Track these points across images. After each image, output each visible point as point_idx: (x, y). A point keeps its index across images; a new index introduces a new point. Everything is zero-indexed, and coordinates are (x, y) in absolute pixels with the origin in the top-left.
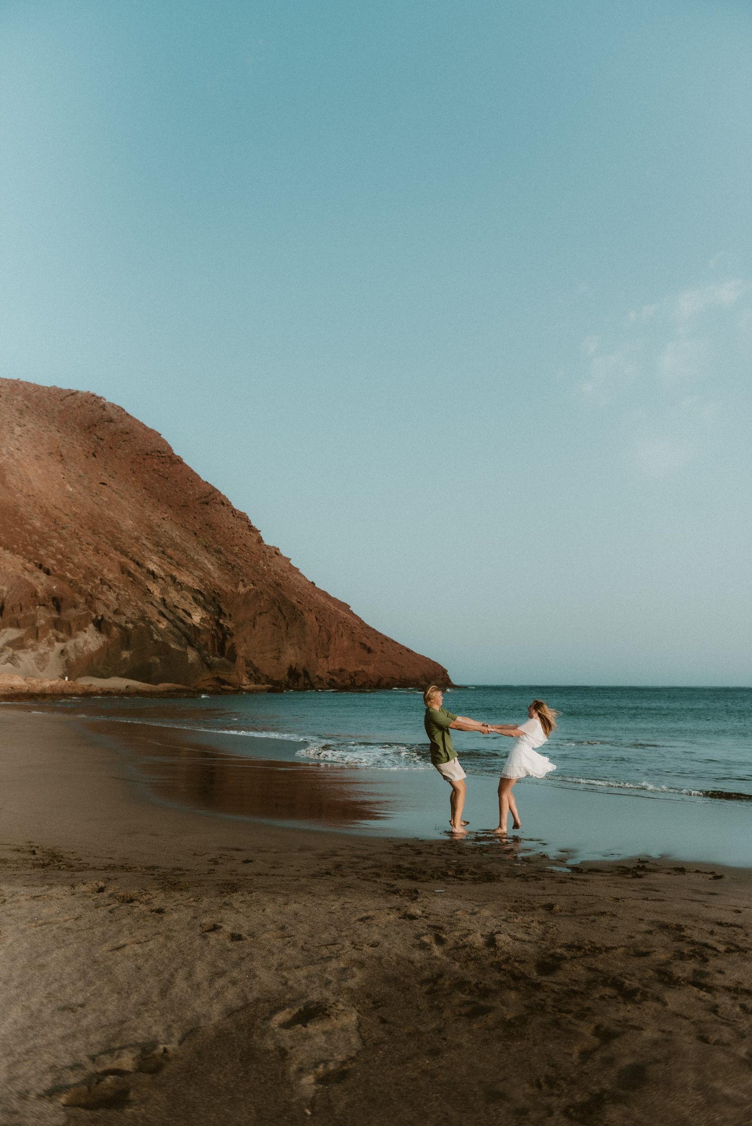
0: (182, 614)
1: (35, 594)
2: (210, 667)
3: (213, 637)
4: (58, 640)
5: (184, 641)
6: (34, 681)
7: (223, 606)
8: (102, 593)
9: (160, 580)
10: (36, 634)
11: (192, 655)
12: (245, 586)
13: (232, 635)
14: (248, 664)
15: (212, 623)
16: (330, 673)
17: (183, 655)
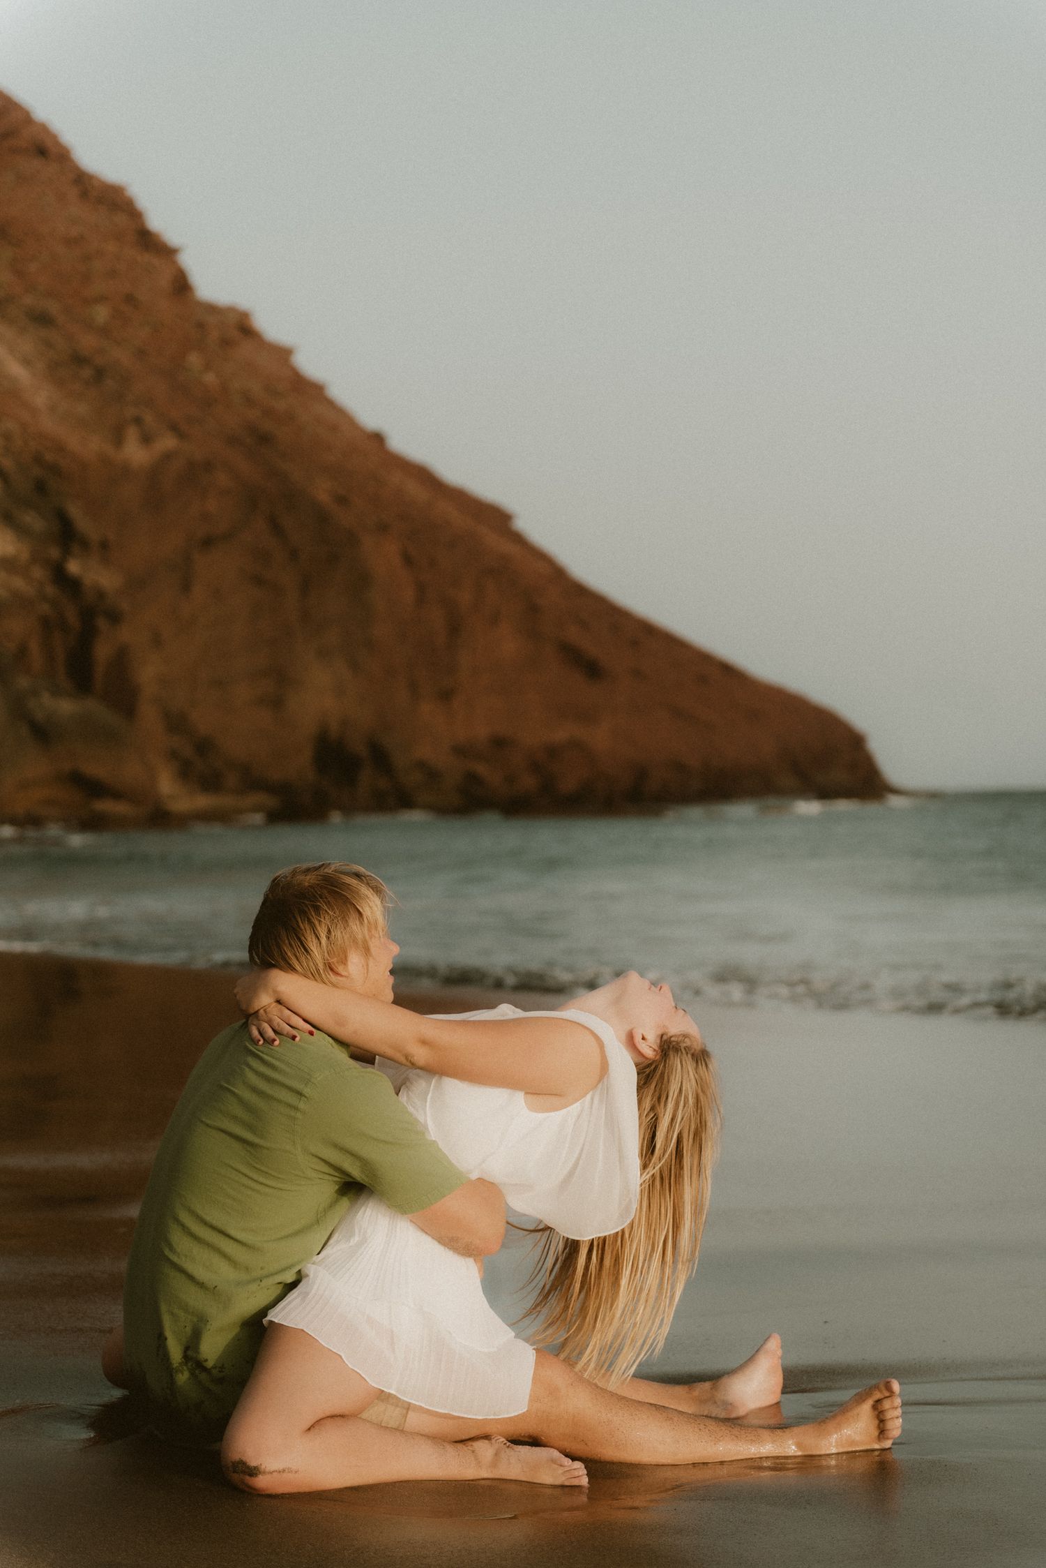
2: (42, 733)
3: (45, 623)
7: (75, 512)
12: (146, 439)
13: (115, 617)
14: (176, 723)
15: (38, 573)
16: (461, 751)
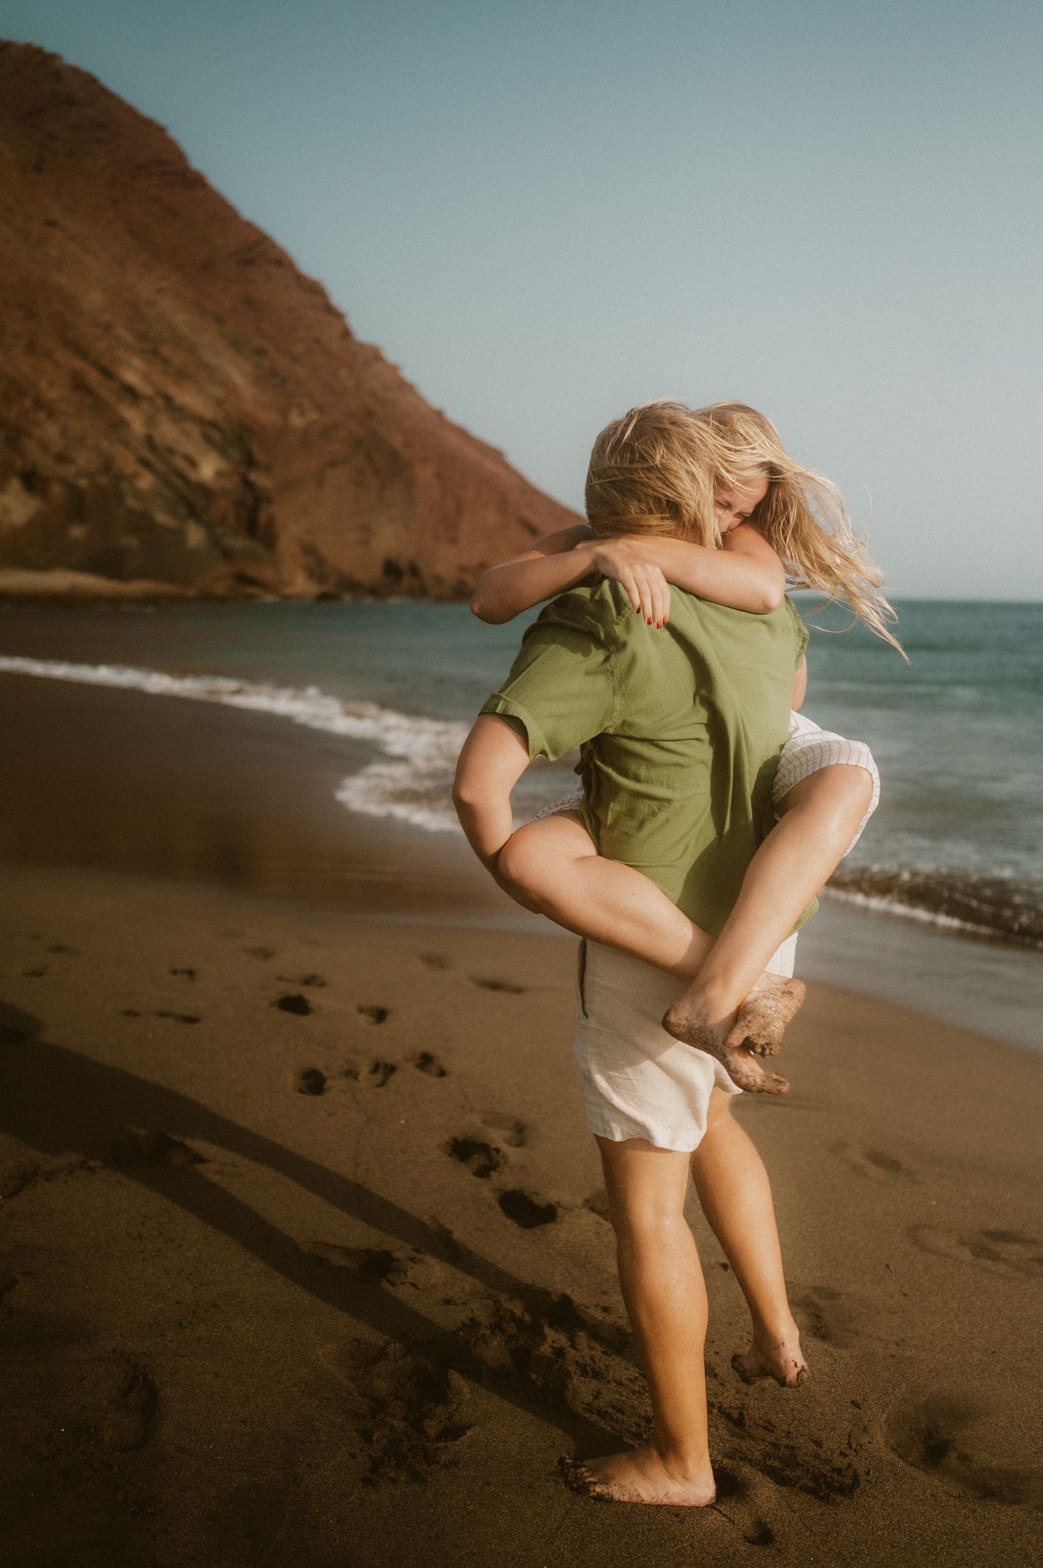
0: (180, 463)
2: (227, 555)
3: (237, 503)
5: (182, 510)
7: (256, 450)
8: (36, 423)
9: (145, 403)
11: (195, 535)
12: (303, 413)
14: (309, 550)
15: (235, 478)
16: (463, 569)
17: (180, 535)
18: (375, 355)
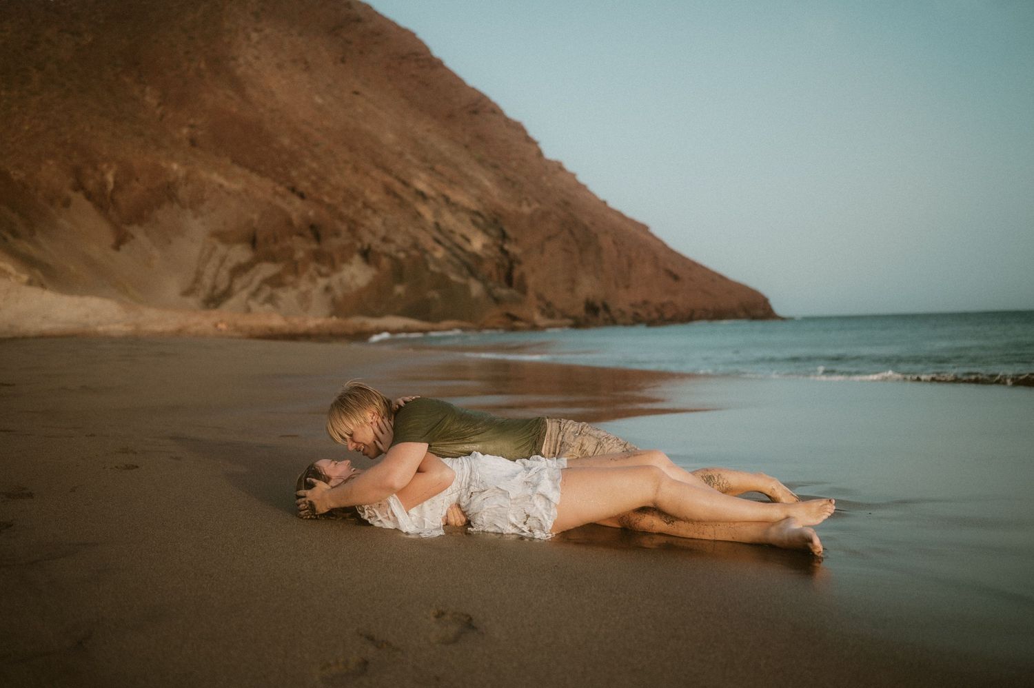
0: (459, 240)
1: (289, 222)
2: (497, 301)
3: (498, 265)
4: (321, 275)
5: (465, 271)
6: (296, 321)
7: (507, 229)
8: (366, 218)
9: (431, 201)
10: (295, 268)
11: (476, 288)
12: (529, 205)
13: (520, 263)
14: (540, 297)
15: (496, 249)
16: (632, 305)
17: (466, 288)
18: (559, 167)
